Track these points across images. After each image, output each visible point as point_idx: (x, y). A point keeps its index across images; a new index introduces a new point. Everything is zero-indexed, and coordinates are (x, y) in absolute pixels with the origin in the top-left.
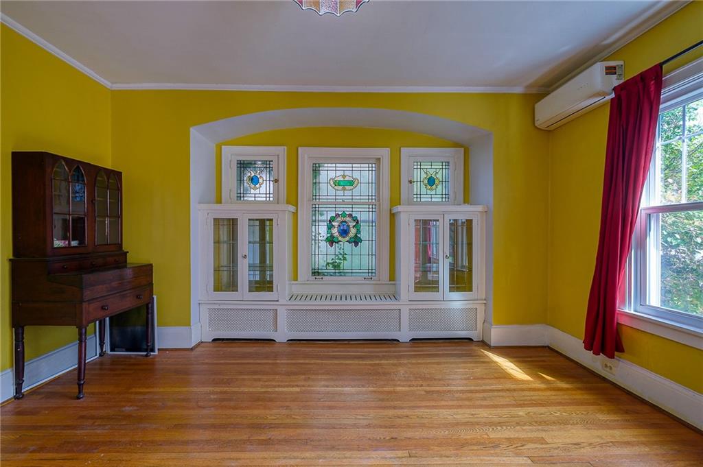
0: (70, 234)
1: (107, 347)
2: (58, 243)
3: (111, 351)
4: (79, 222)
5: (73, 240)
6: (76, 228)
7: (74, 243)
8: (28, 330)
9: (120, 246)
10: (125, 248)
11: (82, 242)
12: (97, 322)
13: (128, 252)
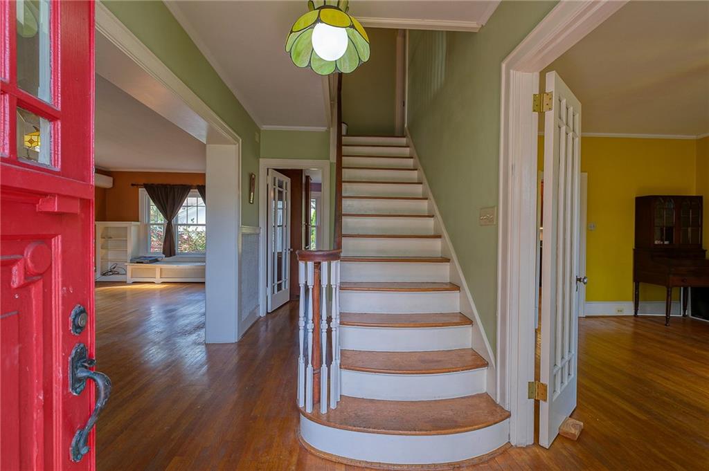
0: (664, 238)
1: (689, 312)
2: (656, 242)
3: (692, 315)
4: (669, 230)
5: (666, 240)
6: (668, 233)
7: (666, 243)
8: (641, 285)
9: (701, 245)
10: (704, 248)
11: (671, 242)
12: (682, 288)
13: (706, 250)
